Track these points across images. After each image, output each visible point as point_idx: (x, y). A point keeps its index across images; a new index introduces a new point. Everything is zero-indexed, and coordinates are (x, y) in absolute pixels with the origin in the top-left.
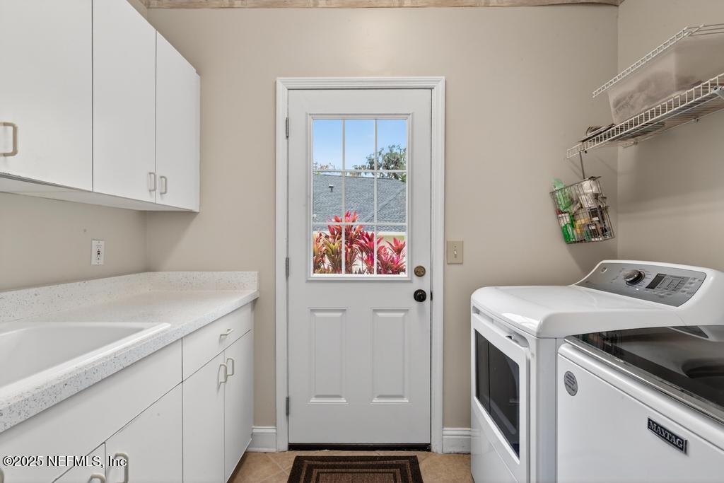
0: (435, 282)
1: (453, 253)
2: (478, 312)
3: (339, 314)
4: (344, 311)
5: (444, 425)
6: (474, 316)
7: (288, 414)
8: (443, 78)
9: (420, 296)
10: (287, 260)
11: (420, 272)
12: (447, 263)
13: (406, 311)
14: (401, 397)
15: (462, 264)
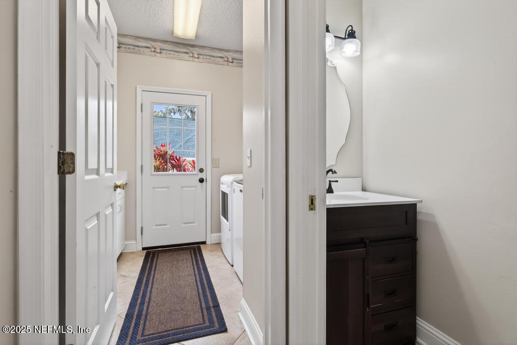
0: (208, 175)
1: (215, 163)
2: (222, 184)
3: (166, 189)
4: (168, 187)
5: (211, 233)
6: (221, 185)
7: (142, 234)
8: (210, 93)
9: (201, 181)
10: (142, 166)
11: (201, 171)
12: (213, 167)
13: (196, 187)
14: (194, 223)
15: (218, 167)
